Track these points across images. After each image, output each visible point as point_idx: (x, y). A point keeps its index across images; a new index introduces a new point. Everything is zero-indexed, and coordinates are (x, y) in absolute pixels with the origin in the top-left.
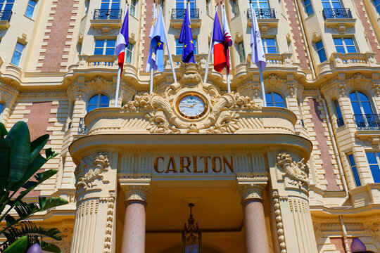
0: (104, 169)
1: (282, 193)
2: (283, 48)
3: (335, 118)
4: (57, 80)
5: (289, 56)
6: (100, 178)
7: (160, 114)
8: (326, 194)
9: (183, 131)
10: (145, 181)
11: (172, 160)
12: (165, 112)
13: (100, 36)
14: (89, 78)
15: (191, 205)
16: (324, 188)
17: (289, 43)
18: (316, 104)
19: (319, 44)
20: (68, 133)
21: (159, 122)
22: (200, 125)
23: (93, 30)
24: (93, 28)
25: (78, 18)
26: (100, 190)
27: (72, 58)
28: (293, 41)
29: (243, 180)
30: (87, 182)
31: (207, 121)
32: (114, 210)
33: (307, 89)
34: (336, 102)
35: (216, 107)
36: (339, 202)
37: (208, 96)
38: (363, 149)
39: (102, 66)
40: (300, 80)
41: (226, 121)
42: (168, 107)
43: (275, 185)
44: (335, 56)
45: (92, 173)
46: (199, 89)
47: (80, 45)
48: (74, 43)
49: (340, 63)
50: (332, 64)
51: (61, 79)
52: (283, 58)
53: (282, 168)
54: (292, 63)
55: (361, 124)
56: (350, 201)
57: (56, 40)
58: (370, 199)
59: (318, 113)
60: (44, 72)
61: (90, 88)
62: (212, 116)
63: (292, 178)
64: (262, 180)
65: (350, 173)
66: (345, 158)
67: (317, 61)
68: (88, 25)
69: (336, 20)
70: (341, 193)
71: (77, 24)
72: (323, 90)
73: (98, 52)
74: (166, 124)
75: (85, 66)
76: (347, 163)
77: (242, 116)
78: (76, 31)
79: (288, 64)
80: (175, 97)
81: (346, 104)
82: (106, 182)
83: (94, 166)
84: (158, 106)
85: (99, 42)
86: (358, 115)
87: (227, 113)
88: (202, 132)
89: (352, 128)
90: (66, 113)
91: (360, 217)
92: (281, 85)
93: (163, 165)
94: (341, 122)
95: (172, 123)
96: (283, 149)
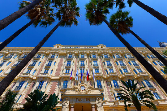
0: (67, 101)
1: (98, 106)
2: (100, 72)
3: (110, 85)
4: (58, 77)
5: (101, 73)
6: (66, 103)
7: (77, 90)
8: (110, 102)
9: (81, 93)
10: (74, 103)
11: (79, 99)
12: (78, 89)
13: (67, 69)
14: (64, 77)
15: (83, 106)
16: (109, 101)
17: (101, 70)
18: (107, 82)
19: (106, 70)
20: (59, 89)
21: (77, 91)
22: (84, 92)
23: (66, 68)
24: (66, 67)
25: (63, 65)
26: (66, 105)
27: (61, 73)
28: (102, 70)
29: (91, 103)
30: (64, 103)
31: (85, 91)
32: (68, 109)
33: (105, 79)
34: (110, 82)
35: (87, 88)
36: (112, 104)
37: (85, 86)
38: (116, 92)
39: (67, 75)
40: (103, 78)
41: (88, 91)
42: (79, 88)
43: (97, 104)
44: (109, 73)
45: (65, 102)
46: (84, 85)
47: (63, 71)
48: (62, 70)
49: (111, 75)
50: (109, 75)
51: (59, 77)
52: (100, 73)
53: (98, 101)
54: (102, 74)
55: (115, 87)
56: (115, 104)
57: (59, 70)
58: (118, 104)
59: (107, 84)
60: (56, 76)
61: (64, 79)
62: (86, 90)
63: (100, 103)
64: (94, 103)
65: (114, 98)
66: (113, 94)
67: (107, 74)
68: (65, 67)
69: (109, 66)
70: (113, 102)
71: (63, 66)
72: (108, 80)
73: (66, 72)
74: (78, 92)
75: (64, 75)
76: (113, 95)
77: (91, 90)
78: (62, 68)
79: (101, 75)
80: (80, 86)
81: (112, 82)
82: (67, 104)
83: (65, 100)
84: (77, 88)
85: (66, 70)
86: (115, 85)
87: (89, 89)
88: (84, 93)
89: (114, 88)
90: (59, 84)
91: (117, 108)
92: (100, 79)
93: (77, 100)
94: (112, 86)
95: (79, 91)
96: (98, 97)
